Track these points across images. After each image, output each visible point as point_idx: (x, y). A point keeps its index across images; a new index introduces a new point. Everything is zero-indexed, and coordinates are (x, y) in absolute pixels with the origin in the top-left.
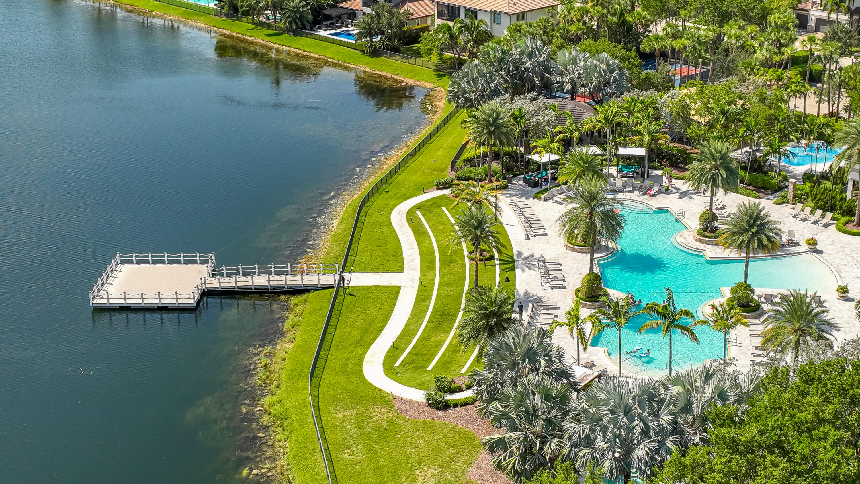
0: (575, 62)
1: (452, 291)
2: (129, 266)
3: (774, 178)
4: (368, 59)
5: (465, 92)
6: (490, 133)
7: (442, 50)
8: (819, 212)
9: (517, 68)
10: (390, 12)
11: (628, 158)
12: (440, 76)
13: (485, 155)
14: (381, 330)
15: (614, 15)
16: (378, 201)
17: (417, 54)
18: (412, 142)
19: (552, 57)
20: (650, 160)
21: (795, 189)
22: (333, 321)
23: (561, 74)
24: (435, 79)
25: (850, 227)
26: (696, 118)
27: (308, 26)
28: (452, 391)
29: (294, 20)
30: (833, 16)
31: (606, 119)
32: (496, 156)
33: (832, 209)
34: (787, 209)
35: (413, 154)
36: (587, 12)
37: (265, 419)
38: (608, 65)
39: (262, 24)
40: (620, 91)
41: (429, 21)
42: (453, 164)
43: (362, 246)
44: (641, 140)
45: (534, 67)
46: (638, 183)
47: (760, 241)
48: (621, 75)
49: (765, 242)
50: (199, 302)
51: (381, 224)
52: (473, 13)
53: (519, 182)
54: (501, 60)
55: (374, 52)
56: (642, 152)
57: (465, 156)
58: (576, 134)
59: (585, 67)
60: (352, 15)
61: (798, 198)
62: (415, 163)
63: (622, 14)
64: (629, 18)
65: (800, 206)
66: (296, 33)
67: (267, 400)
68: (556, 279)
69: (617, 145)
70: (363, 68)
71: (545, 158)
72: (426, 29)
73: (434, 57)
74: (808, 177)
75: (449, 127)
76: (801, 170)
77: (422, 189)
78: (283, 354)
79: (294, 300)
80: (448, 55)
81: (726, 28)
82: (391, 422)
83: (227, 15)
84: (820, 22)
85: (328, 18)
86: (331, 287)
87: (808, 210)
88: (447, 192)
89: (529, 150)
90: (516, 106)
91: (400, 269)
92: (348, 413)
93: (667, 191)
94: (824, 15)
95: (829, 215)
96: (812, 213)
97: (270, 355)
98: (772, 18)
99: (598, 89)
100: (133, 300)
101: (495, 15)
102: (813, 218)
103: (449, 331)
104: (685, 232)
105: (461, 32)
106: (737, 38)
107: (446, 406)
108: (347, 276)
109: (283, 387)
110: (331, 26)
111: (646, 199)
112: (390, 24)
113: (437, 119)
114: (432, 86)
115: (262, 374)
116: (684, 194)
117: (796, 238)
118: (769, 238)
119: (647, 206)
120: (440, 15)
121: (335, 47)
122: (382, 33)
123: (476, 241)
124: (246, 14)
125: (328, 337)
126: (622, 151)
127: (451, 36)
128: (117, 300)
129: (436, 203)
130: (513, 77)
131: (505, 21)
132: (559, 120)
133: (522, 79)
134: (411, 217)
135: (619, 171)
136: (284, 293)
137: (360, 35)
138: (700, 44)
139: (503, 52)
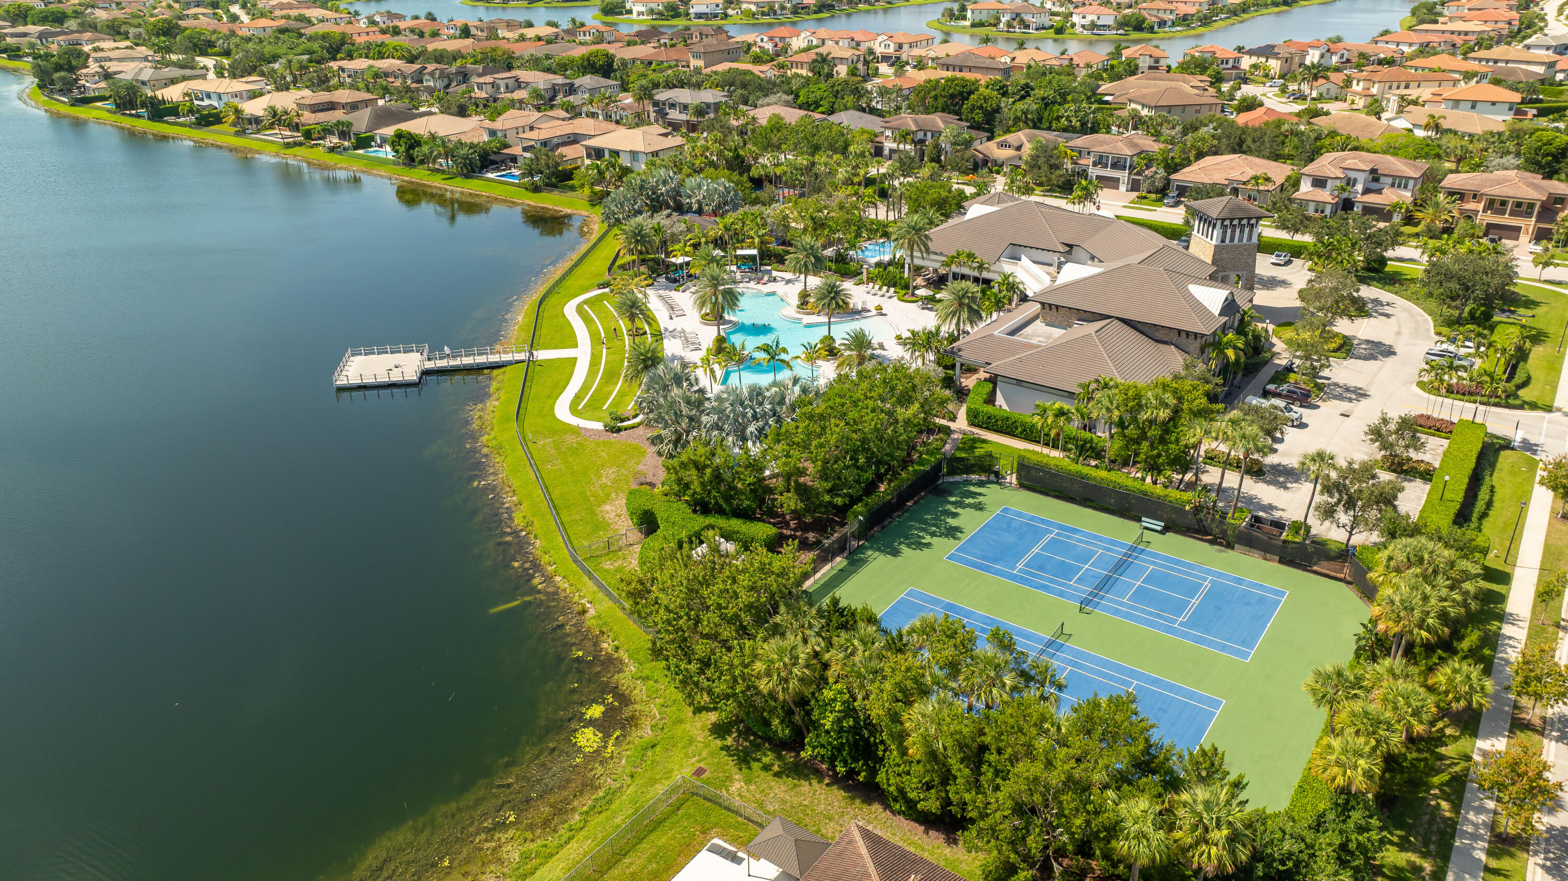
0: (699, 187)
1: (617, 357)
2: (359, 357)
3: (853, 266)
4: (531, 195)
5: (614, 214)
6: (637, 241)
7: (592, 184)
8: (885, 288)
9: (654, 193)
10: (547, 155)
11: (744, 257)
12: (593, 205)
13: (634, 261)
14: (565, 387)
15: (730, 150)
16: (552, 300)
17: (573, 188)
18: (575, 257)
19: (681, 184)
20: (762, 259)
21: (868, 273)
22: (528, 384)
23: (690, 197)
24: (589, 207)
25: (906, 298)
26: (793, 225)
27: (477, 170)
28: (622, 421)
29: (465, 165)
30: (901, 146)
31: (725, 227)
32: (643, 261)
33: (894, 285)
34: (863, 288)
35: (576, 265)
36: (708, 149)
37: (485, 451)
38: (725, 188)
39: (438, 171)
40: (735, 208)
41: (579, 163)
42: (610, 269)
43: (544, 331)
44: (753, 243)
45: (668, 192)
46: (754, 276)
47: (837, 303)
48: (736, 195)
49: (841, 303)
50: (420, 379)
51: (557, 316)
52: (615, 153)
53: (662, 280)
54: (642, 187)
55: (536, 189)
56: (754, 252)
57: (620, 262)
58: (703, 240)
59: (708, 190)
60: (514, 159)
61: (871, 279)
62: (579, 271)
63: (736, 150)
64: (741, 153)
65: (871, 285)
66: (467, 177)
67: (486, 437)
68: (693, 343)
69: (735, 249)
70: (528, 202)
71: (680, 260)
72: (578, 168)
73: (587, 191)
74: (878, 264)
75: (603, 244)
76: (873, 261)
77: (588, 290)
78: (492, 409)
79: (496, 372)
80: (597, 188)
81: (817, 157)
82: (579, 444)
83: (404, 164)
84: (892, 151)
85: (493, 162)
86: (523, 361)
87: (877, 287)
88: (607, 290)
89: (668, 254)
90: (655, 221)
91: (576, 346)
92: (547, 441)
93: (775, 280)
94: (894, 146)
95: (892, 290)
96: (880, 289)
97: (482, 410)
98: (851, 149)
99: (719, 206)
100: (369, 380)
101: (634, 154)
102: (880, 293)
103: (616, 384)
104: (788, 308)
105: (608, 169)
106: (826, 164)
107: (619, 430)
108: (535, 353)
109: (496, 429)
110: (497, 169)
111: (760, 287)
112: (547, 165)
113: (594, 238)
114: (586, 214)
115: (478, 422)
116: (789, 282)
117: (868, 307)
118: (843, 301)
119: (760, 291)
120: (589, 156)
121: (502, 187)
122: (541, 172)
123: (632, 318)
124: (422, 162)
125: (526, 394)
126: (739, 252)
127: (599, 172)
128: (355, 380)
129: (599, 298)
130: (652, 200)
131: (642, 158)
132: (689, 230)
133: (658, 201)
134: (580, 310)
135: (739, 268)
136: (487, 368)
137: (523, 175)
138: (796, 169)
139: (643, 181)
